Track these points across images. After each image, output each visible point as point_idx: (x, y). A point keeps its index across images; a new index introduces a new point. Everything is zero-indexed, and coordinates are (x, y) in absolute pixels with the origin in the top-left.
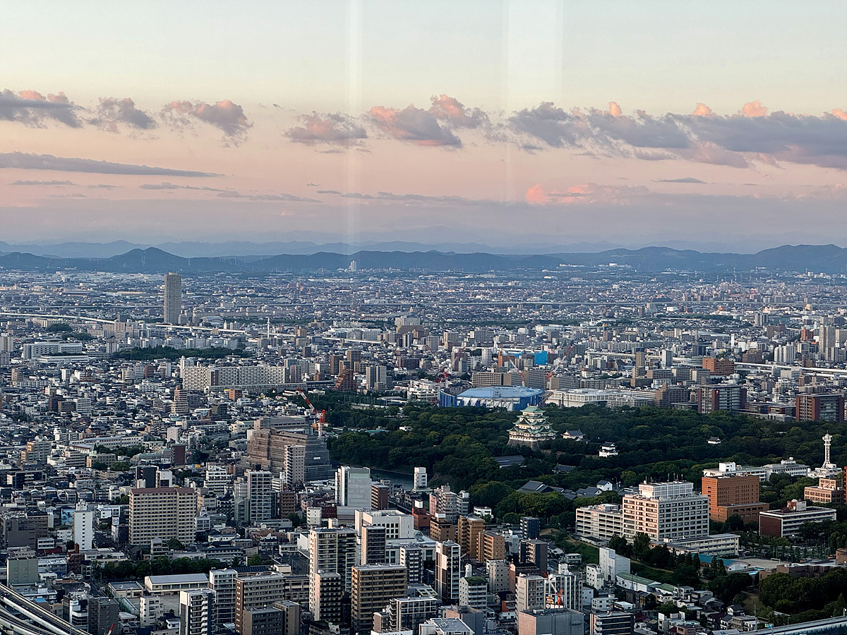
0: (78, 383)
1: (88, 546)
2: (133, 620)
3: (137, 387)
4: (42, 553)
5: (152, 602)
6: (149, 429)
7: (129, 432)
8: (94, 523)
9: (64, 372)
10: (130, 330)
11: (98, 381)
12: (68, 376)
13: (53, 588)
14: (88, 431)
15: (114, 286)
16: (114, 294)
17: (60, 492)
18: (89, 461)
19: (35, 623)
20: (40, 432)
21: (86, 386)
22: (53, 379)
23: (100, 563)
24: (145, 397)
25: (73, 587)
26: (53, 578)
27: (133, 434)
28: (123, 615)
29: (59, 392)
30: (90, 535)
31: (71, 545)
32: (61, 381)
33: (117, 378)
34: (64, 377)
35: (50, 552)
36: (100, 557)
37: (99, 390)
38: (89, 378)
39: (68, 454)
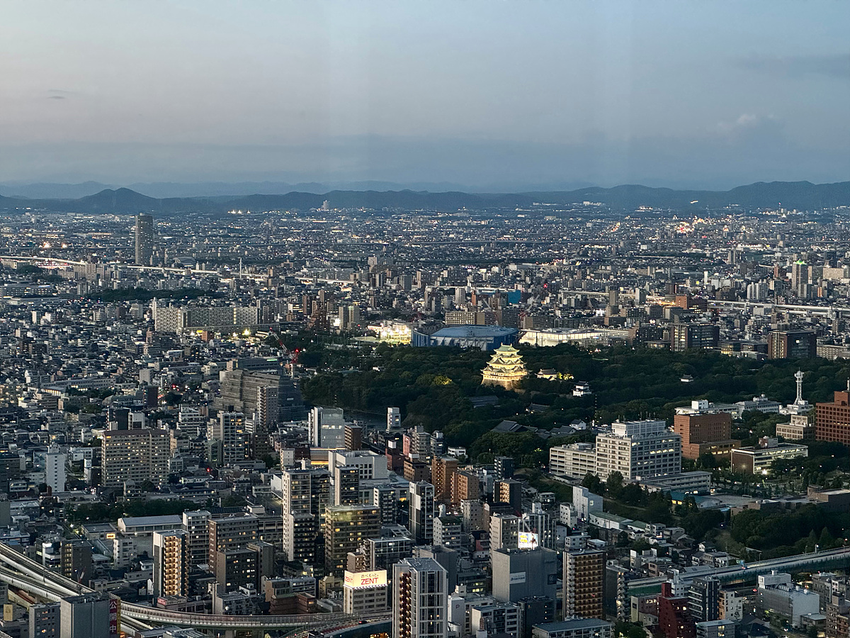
0: (48, 325)
1: (61, 489)
2: (106, 561)
3: (109, 328)
4: (14, 496)
5: (125, 544)
6: (120, 371)
7: (101, 373)
8: (67, 465)
9: (34, 314)
10: (101, 272)
11: (68, 323)
12: (39, 318)
13: (26, 531)
14: (60, 373)
15: (84, 227)
16: (85, 235)
17: (32, 434)
18: (61, 403)
19: (8, 566)
20: (11, 374)
21: (57, 328)
22: (24, 322)
23: (73, 505)
24: (117, 339)
25: (46, 529)
26: (26, 521)
27: (105, 375)
28: (96, 557)
29: (29, 334)
30: (63, 478)
31: (43, 487)
32: (32, 322)
33: (89, 320)
34: (34, 320)
35: (22, 495)
36: (74, 499)
37: (70, 332)
38: (60, 320)
39: (40, 397)
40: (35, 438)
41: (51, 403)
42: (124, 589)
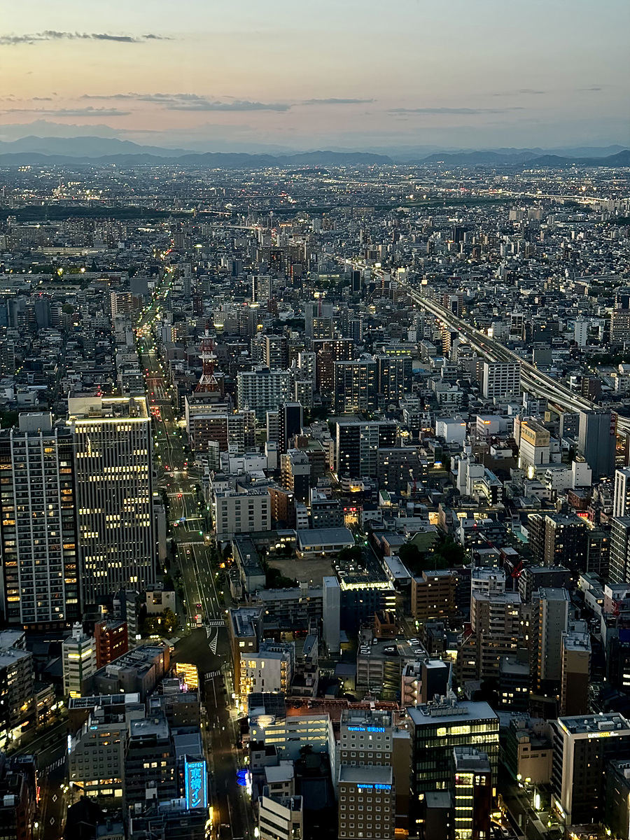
40: (569, 311)
41: (580, 289)
42: (621, 408)
